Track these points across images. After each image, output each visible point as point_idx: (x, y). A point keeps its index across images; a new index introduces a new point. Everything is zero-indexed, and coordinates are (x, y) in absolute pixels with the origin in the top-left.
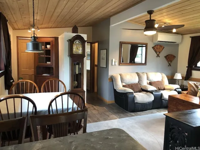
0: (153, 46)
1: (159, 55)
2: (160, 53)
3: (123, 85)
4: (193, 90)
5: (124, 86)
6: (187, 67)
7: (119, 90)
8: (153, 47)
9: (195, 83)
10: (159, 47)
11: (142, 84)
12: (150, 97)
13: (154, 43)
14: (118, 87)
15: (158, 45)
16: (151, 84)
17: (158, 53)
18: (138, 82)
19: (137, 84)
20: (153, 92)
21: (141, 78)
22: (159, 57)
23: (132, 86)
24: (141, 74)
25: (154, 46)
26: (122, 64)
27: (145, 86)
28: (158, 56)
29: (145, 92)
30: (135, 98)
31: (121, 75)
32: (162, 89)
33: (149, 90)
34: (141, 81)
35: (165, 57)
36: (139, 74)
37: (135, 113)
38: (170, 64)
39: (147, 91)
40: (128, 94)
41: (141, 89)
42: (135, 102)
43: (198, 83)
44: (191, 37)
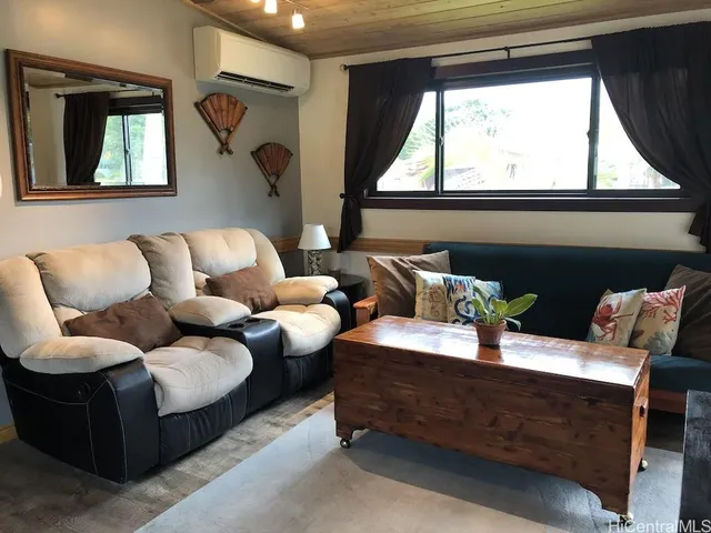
0: (198, 97)
1: (227, 143)
2: (229, 132)
3: (67, 323)
4: (393, 289)
5: (71, 328)
6: (342, 196)
7: (45, 360)
8: (196, 105)
9: (396, 259)
10: (224, 104)
11: (171, 295)
12: (233, 360)
13: (201, 85)
14: (33, 338)
15: (219, 95)
16: (214, 287)
17: (223, 135)
18: (150, 288)
19: (148, 297)
20: (241, 334)
21: (160, 263)
22: (230, 152)
23: (122, 319)
24: (161, 245)
25: (203, 96)
26: (40, 192)
27: (189, 303)
28: (224, 148)
29: (198, 341)
30: (157, 389)
31: (39, 261)
32: (267, 302)
33: (216, 323)
34: (166, 279)
35: (252, 153)
36: (148, 243)
37: (168, 475)
38: (273, 187)
39: (208, 332)
40: (112, 374)
41: (175, 322)
42: (160, 415)
43: (405, 258)
44: (346, 68)
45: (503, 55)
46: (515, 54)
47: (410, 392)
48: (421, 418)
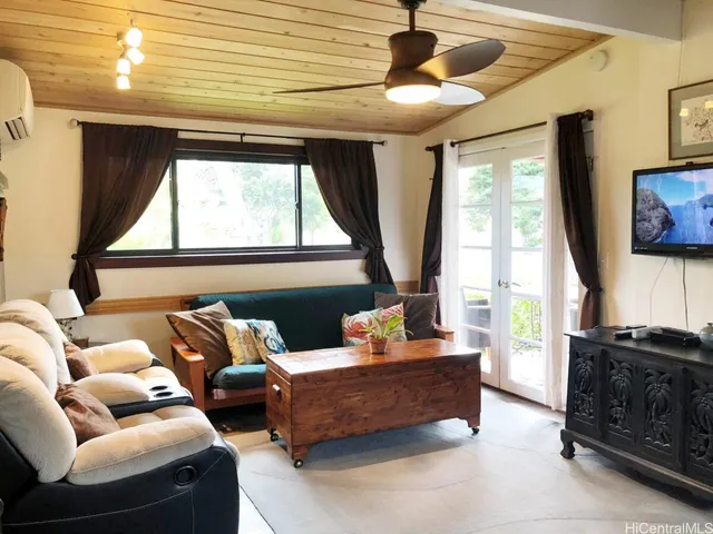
43: (199, 311)
44: (78, 123)
45: (237, 139)
46: (246, 139)
47: (358, 398)
48: (366, 415)
